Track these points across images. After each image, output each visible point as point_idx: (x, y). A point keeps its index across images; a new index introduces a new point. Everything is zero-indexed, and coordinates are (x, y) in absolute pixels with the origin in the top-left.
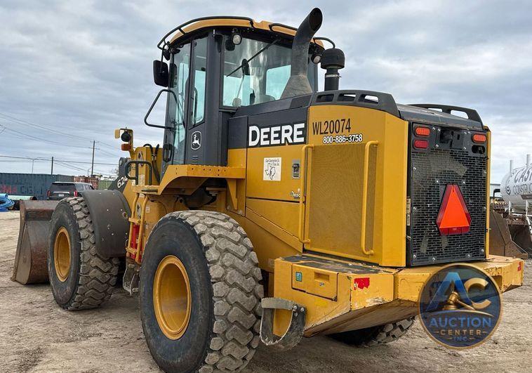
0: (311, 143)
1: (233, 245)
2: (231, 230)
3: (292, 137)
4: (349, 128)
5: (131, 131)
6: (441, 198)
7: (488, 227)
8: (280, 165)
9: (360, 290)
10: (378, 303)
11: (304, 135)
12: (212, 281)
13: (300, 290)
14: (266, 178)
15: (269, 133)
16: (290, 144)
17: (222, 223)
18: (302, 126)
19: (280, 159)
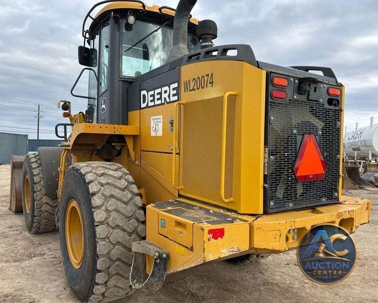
0: (183, 101)
1: (118, 191)
2: (120, 178)
3: (169, 96)
4: (212, 83)
5: (69, 102)
6: (298, 147)
7: (341, 173)
8: (162, 122)
9: (215, 240)
10: (233, 253)
11: (178, 94)
12: (95, 224)
13: (165, 236)
14: (153, 134)
15: (153, 96)
16: (168, 103)
17: (111, 172)
18: (176, 85)
19: (161, 116)
